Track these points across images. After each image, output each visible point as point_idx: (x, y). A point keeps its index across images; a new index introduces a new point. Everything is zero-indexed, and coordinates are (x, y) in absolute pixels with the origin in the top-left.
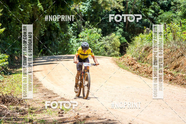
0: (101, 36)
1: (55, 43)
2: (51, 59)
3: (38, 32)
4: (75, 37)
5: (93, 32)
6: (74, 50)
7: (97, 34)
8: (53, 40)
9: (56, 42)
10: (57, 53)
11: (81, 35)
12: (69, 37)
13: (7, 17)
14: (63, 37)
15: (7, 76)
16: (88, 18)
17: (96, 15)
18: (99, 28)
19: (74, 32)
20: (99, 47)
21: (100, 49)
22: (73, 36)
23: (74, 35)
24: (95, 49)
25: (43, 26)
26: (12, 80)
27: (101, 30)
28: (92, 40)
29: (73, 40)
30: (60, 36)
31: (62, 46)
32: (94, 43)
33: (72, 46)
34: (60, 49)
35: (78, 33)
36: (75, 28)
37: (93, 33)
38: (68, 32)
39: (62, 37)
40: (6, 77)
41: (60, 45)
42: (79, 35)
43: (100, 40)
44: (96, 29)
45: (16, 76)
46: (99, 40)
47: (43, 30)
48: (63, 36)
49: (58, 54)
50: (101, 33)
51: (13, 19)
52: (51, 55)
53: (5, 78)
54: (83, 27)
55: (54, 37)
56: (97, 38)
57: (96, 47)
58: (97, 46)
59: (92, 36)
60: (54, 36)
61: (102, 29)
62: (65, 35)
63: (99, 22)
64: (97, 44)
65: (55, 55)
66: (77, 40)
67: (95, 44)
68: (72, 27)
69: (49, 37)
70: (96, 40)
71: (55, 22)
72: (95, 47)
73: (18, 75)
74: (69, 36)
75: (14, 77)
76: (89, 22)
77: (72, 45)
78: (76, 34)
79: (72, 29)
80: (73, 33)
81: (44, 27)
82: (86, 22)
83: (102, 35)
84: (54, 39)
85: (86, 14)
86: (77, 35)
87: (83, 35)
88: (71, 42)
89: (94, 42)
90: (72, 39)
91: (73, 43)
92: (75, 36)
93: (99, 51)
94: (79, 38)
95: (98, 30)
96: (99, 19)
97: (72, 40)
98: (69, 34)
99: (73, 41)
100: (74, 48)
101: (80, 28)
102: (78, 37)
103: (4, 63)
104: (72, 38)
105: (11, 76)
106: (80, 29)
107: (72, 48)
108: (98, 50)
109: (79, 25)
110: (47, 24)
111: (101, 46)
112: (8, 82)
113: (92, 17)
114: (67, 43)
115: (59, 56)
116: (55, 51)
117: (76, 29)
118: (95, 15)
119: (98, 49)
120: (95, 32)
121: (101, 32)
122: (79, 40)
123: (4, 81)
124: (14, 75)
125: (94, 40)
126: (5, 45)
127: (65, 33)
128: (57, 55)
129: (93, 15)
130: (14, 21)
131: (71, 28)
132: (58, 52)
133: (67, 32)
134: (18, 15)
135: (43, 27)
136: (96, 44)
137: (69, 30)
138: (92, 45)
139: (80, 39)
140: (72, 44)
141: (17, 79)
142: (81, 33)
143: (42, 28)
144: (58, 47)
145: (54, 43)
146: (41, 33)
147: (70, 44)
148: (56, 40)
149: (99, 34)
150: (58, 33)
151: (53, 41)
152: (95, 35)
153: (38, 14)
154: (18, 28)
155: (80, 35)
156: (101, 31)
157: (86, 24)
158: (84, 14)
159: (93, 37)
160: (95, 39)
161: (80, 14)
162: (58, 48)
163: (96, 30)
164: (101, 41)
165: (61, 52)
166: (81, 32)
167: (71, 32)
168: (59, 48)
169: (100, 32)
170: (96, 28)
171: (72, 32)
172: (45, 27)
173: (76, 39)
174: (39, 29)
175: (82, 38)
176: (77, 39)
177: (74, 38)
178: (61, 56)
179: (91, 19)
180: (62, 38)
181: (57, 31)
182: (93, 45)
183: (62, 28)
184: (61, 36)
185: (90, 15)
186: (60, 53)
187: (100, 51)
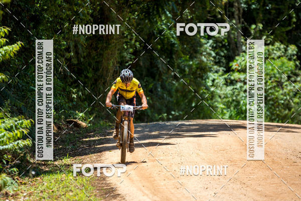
0: (296, 66)
1: (163, 87)
2: (151, 131)
3: (116, 55)
4: (221, 69)
5: (273, 56)
6: (217, 107)
7: (285, 59)
8: (157, 77)
9: (167, 84)
10: (169, 113)
11: (238, 62)
12: (203, 70)
13: (28, 11)
14: (187, 69)
15: (26, 180)
16: (258, 13)
17: (281, 7)
18: (291, 44)
19: (217, 54)
20: (291, 98)
21: (292, 104)
22: (215, 67)
23: (217, 63)
24: (279, 104)
25: (129, 37)
26: (42, 192)
27: (296, 50)
28: (268, 77)
29: (215, 77)
30: (179, 67)
31: (185, 96)
32: (275, 87)
33: (213, 95)
34: (178, 104)
35: (230, 58)
36: (221, 42)
37: (273, 58)
38: (201, 54)
39: (184, 71)
40: (25, 184)
41: (177, 91)
42: (231, 64)
43: (293, 79)
44: (282, 46)
45: (53, 181)
46: (289, 77)
47: (131, 50)
48: (185, 66)
49: (171, 117)
50: (295, 57)
51: (45, 18)
52: (152, 121)
53: (23, 187)
54: (243, 40)
55: (161, 69)
56: (283, 73)
57: (282, 99)
58: (285, 94)
59: (270, 67)
60: (160, 66)
61: (298, 47)
62: (191, 63)
63: (290, 25)
64: (285, 90)
65: (163, 120)
66: (225, 79)
67: (277, 89)
68: (211, 41)
69: (148, 70)
70: (281, 78)
71: (164, 26)
72: (277, 98)
73: (59, 176)
74: (203, 65)
75: (46, 184)
76: (261, 26)
77: (213, 92)
78: (224, 60)
79: (213, 47)
80: (214, 58)
81: (133, 42)
82: (253, 26)
83: (298, 63)
84: (160, 75)
85: (253, 4)
86: (228, 63)
87: (243, 63)
88: (210, 83)
89: (274, 84)
90: (212, 76)
91: (216, 87)
92: (220, 66)
93: (290, 110)
94: (233, 71)
95: (286, 50)
96: (290, 17)
97: (211, 79)
98: (203, 61)
99: (213, 81)
100: (217, 101)
101: (236, 43)
102: (228, 70)
103: (20, 141)
104: (210, 71)
105: (38, 178)
106: (237, 47)
107: (212, 99)
108: (288, 107)
109: (232, 36)
110: (142, 31)
111: (295, 95)
112: (30, 196)
113: (269, 12)
114: (199, 85)
115: (175, 122)
116: (164, 109)
117: (224, 46)
118: (277, 7)
119: (287, 104)
120: (278, 54)
121: (297, 55)
122: (232, 78)
123: (18, 194)
124: (46, 178)
125: (275, 77)
126: (23, 91)
127: (191, 58)
128: (169, 120)
129: (273, 6)
130: (48, 21)
131: (209, 44)
132: (173, 113)
133: (198, 56)
134: (60, 6)
135: (131, 39)
136: (283, 88)
137: (202, 49)
138: (270, 91)
139: (236, 76)
140: (212, 89)
141: (55, 189)
142: (237, 58)
143: (127, 43)
144: (172, 97)
145: (161, 86)
146: (123, 57)
147: (207, 89)
148: (167, 78)
149: (290, 59)
150: (171, 58)
151: (158, 80)
152: (278, 63)
153: (116, 4)
154: (60, 42)
155: (234, 65)
156: (295, 52)
157: (252, 32)
158: (246, 3)
159: (273, 70)
160: (277, 75)
161: (236, 4)
162: (171, 99)
163: (280, 49)
164: (295, 82)
165: (181, 113)
166: (238, 55)
167: (210, 54)
168: (175, 101)
169: (294, 55)
170: (282, 42)
171: (213, 54)
172: (136, 41)
173: (222, 75)
174: (118, 47)
175: (239, 71)
176: (226, 76)
177: (217, 72)
178: (180, 123)
179: (266, 18)
180: (182, 71)
181: (168, 50)
182: (272, 94)
183: (183, 44)
184: (182, 65)
185: (265, 5)
186: (177, 114)
187: (293, 110)
